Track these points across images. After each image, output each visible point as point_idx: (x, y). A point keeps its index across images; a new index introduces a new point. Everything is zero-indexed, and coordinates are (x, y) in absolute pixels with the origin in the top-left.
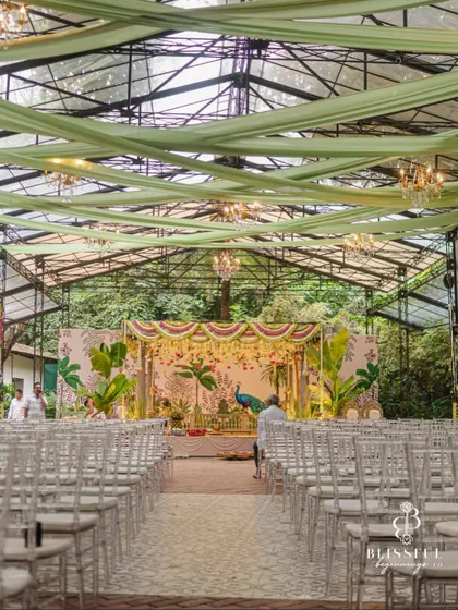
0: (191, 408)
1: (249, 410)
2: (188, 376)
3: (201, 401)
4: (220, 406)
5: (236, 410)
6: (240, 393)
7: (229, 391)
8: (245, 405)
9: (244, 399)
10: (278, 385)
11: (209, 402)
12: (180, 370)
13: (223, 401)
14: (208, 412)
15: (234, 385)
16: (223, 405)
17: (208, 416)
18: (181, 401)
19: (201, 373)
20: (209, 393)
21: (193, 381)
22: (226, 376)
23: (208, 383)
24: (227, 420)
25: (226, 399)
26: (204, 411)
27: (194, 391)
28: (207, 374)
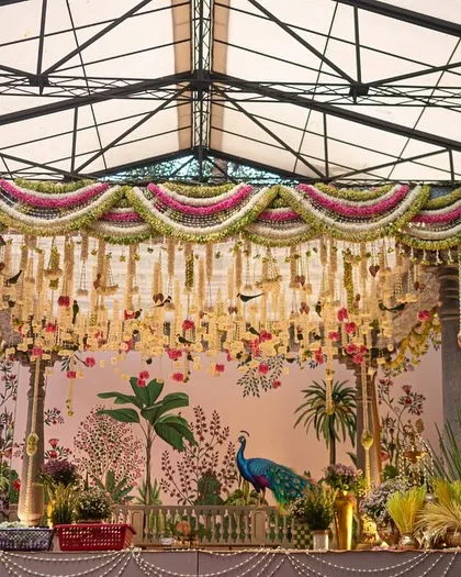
0: (134, 492)
1: (269, 495)
2: (129, 417)
3: (157, 474)
4: (202, 487)
5: (239, 494)
6: (247, 455)
7: (222, 450)
8: (260, 485)
9: (256, 469)
10: (332, 436)
11: (177, 477)
12: (110, 404)
13: (209, 475)
14: (174, 502)
15: (233, 437)
16: (209, 484)
17: (173, 509)
18: (111, 475)
19: (159, 411)
20: (176, 457)
21: (139, 430)
22: (216, 417)
23: (175, 433)
24: (219, 519)
25: (218, 470)
26: (165, 499)
27: (142, 453)
28: (174, 412)
